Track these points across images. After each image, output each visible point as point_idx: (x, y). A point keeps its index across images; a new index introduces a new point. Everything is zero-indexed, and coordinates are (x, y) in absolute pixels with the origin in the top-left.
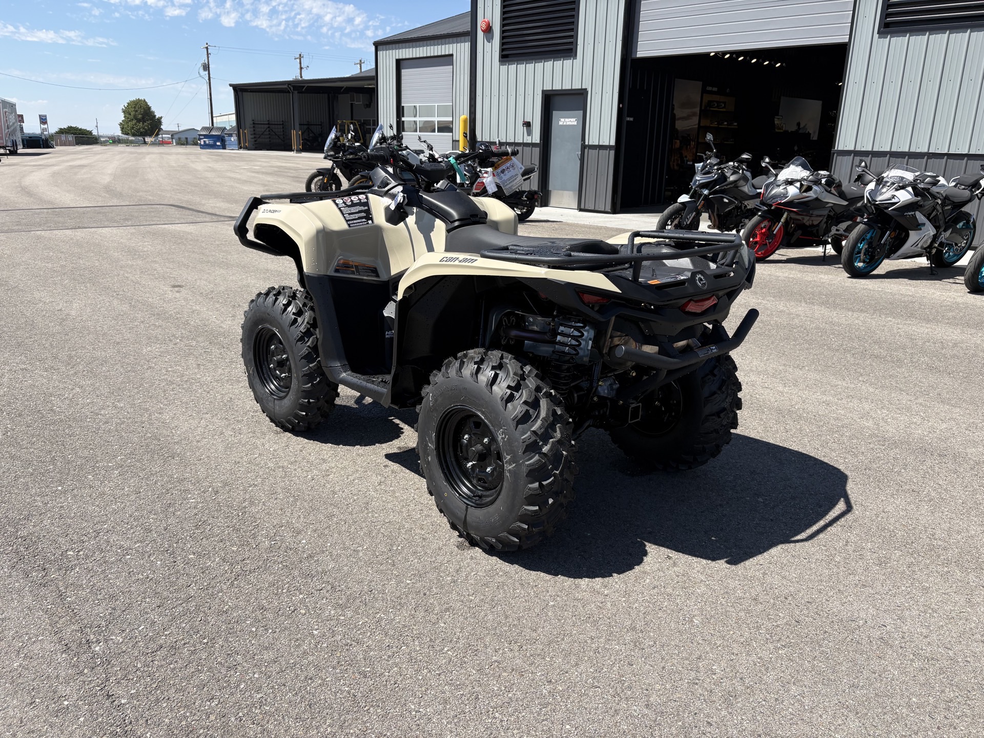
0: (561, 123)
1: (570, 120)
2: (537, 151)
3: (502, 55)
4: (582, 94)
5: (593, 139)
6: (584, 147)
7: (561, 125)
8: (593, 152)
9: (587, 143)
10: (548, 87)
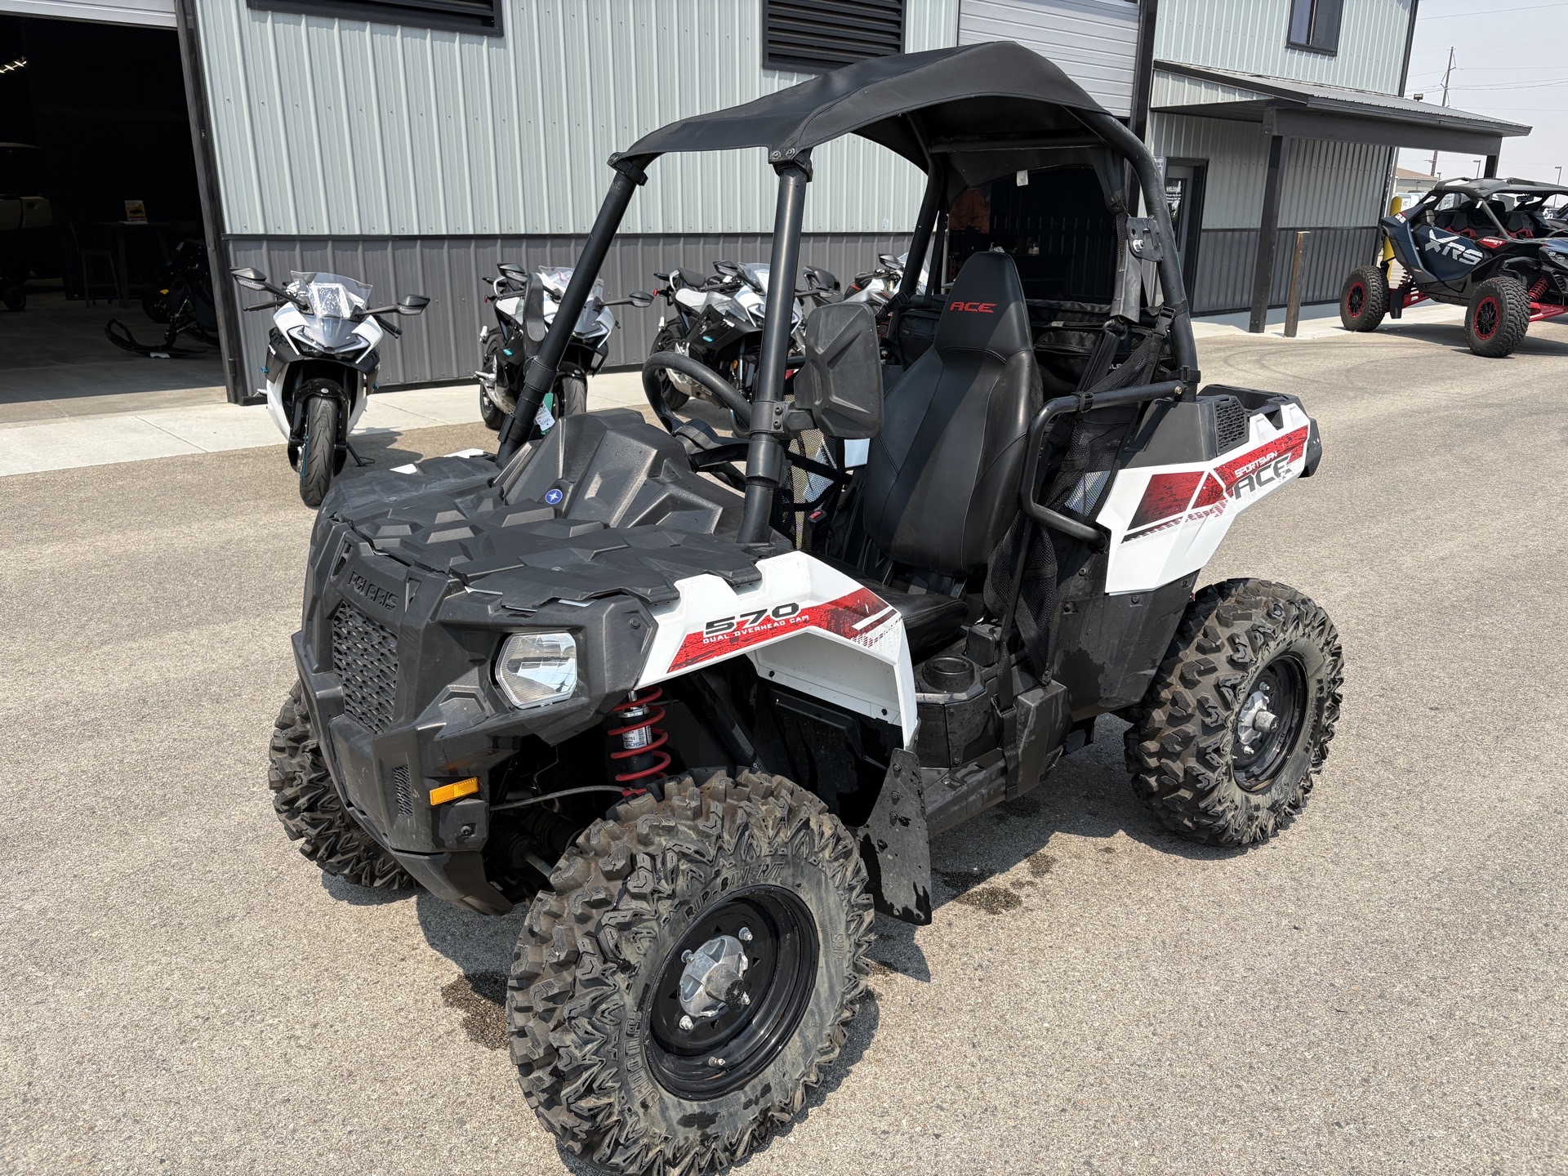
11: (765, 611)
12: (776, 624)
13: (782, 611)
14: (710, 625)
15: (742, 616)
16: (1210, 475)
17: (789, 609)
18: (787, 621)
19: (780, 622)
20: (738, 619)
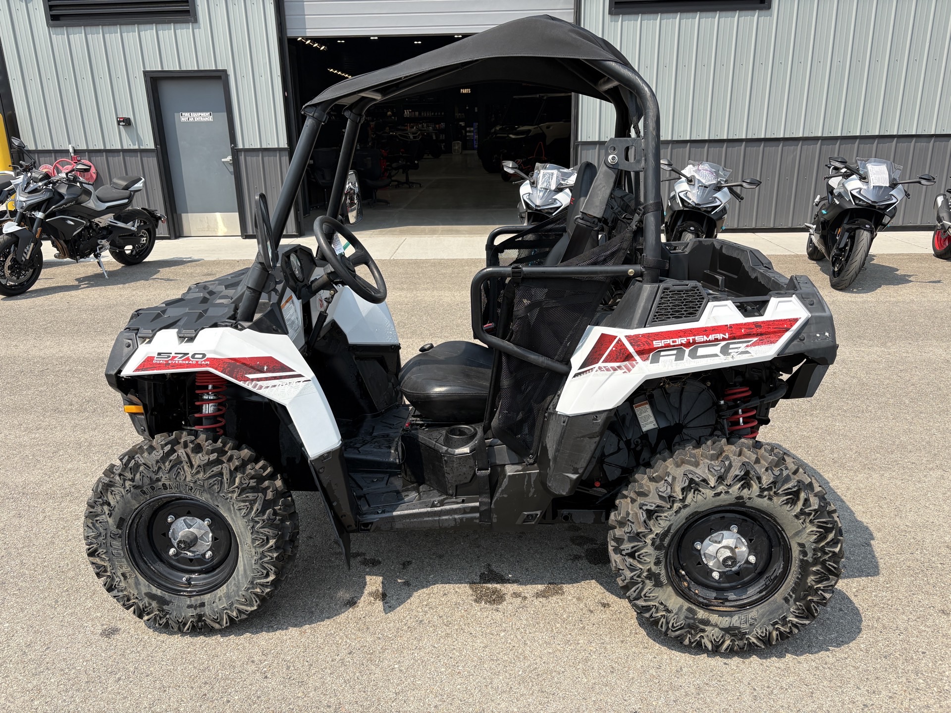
0: (183, 119)
1: (200, 114)
2: (152, 163)
3: (51, 16)
4: (219, 78)
5: (248, 139)
6: (236, 153)
7: (184, 122)
8: (254, 161)
9: (240, 146)
10: (155, 66)
11: (188, 354)
12: (191, 362)
13: (197, 356)
14: (159, 354)
15: (176, 354)
16: (620, 340)
17: (201, 356)
18: (197, 362)
19: (193, 361)
20: (173, 355)
